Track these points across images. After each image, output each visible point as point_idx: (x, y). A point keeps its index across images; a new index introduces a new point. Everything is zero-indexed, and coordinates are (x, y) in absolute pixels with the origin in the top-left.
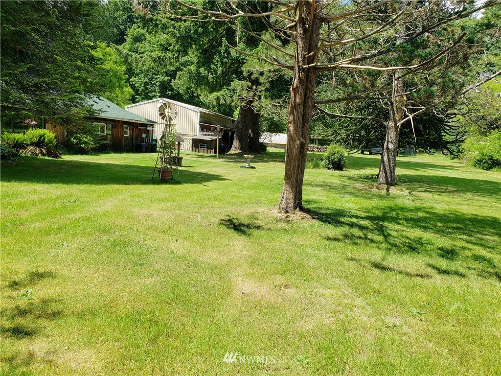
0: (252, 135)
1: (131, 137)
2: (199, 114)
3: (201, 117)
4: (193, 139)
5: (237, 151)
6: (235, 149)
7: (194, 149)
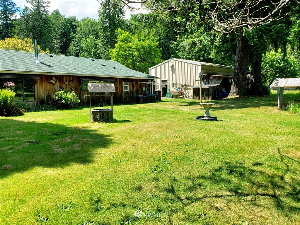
0: (254, 80)
1: (132, 91)
2: (200, 66)
3: (202, 69)
4: (193, 88)
5: (235, 96)
6: (233, 94)
7: (195, 96)
